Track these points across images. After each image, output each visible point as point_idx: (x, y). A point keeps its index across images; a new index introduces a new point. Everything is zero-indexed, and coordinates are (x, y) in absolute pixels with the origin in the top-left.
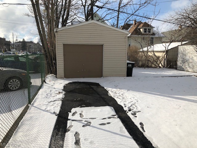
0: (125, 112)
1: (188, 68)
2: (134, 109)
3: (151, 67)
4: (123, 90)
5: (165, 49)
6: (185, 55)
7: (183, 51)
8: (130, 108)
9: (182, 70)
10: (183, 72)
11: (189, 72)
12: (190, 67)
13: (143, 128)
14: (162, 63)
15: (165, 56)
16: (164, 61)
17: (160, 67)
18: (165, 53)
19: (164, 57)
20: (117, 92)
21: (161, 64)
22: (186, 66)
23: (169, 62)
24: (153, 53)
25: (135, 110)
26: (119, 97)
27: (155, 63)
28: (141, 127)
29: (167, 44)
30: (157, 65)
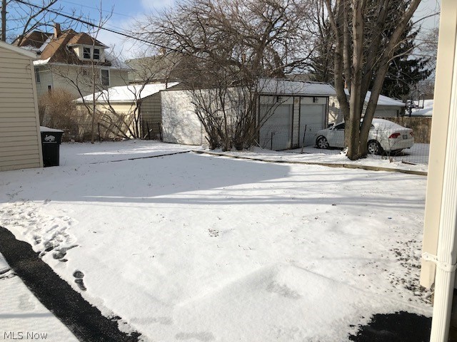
0: (36, 256)
1: (183, 137)
2: (61, 243)
3: (107, 139)
4: (31, 204)
5: (133, 98)
6: (175, 110)
7: (170, 102)
8: (51, 244)
9: (171, 141)
10: (174, 146)
11: (185, 146)
12: (185, 134)
13: (80, 283)
14: (131, 128)
15: (137, 113)
16: (135, 125)
17: (128, 139)
18: (136, 106)
19: (135, 115)
20: (14, 211)
21: (128, 131)
22: (178, 133)
23: (146, 127)
24: (108, 107)
25: (63, 245)
26: (20, 223)
27: (115, 130)
28: (76, 281)
29: (138, 87)
30: (120, 133)
